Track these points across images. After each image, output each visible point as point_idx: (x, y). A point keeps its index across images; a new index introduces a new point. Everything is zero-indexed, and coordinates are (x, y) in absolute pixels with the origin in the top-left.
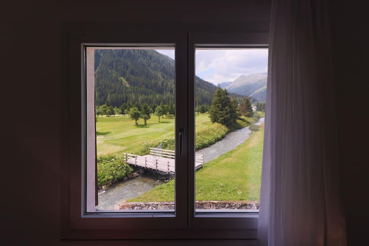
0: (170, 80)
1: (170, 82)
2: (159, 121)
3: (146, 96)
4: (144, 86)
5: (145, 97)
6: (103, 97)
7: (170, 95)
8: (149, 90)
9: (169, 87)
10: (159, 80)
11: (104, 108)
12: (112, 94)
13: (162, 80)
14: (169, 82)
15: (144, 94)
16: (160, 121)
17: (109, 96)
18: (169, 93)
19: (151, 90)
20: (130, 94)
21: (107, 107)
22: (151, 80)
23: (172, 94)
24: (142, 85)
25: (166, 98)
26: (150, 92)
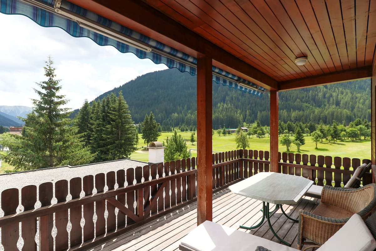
0: (336, 89)
1: (336, 92)
2: (316, 147)
3: (301, 112)
4: (298, 100)
5: (299, 113)
6: (253, 115)
7: (335, 108)
8: (305, 104)
9: (334, 98)
10: (319, 91)
11: (255, 128)
12: (262, 112)
13: (323, 91)
14: (334, 91)
15: (298, 110)
16: (318, 148)
17: (259, 113)
18: (334, 106)
19: (307, 104)
20: (282, 111)
21: (258, 128)
22: (308, 92)
23: (338, 107)
24: (296, 100)
25: (328, 113)
26: (306, 106)
